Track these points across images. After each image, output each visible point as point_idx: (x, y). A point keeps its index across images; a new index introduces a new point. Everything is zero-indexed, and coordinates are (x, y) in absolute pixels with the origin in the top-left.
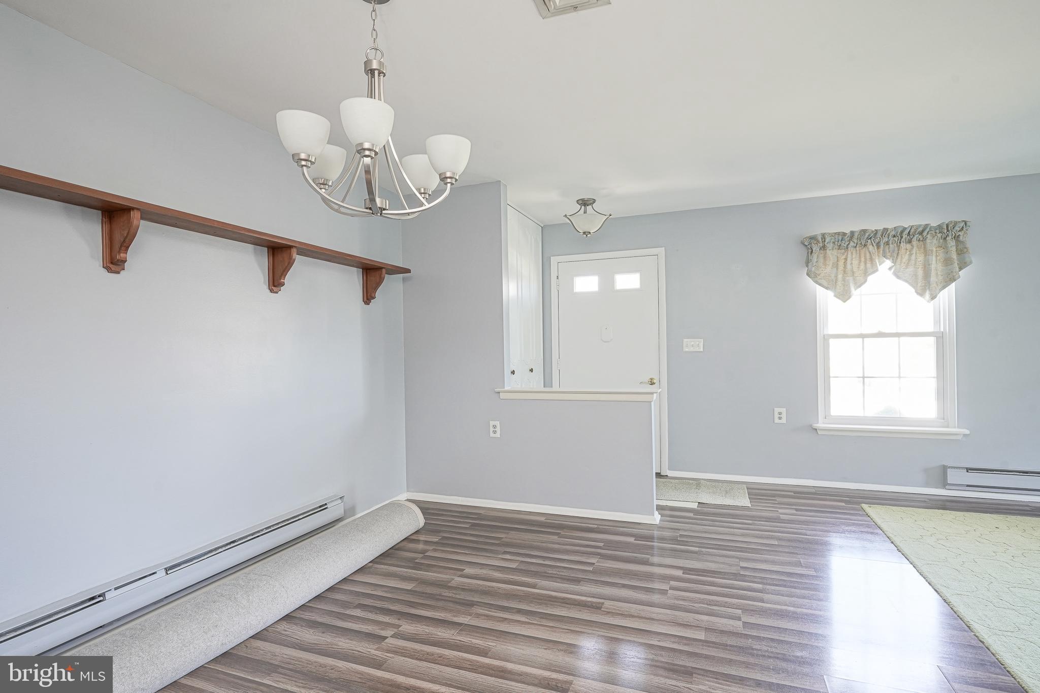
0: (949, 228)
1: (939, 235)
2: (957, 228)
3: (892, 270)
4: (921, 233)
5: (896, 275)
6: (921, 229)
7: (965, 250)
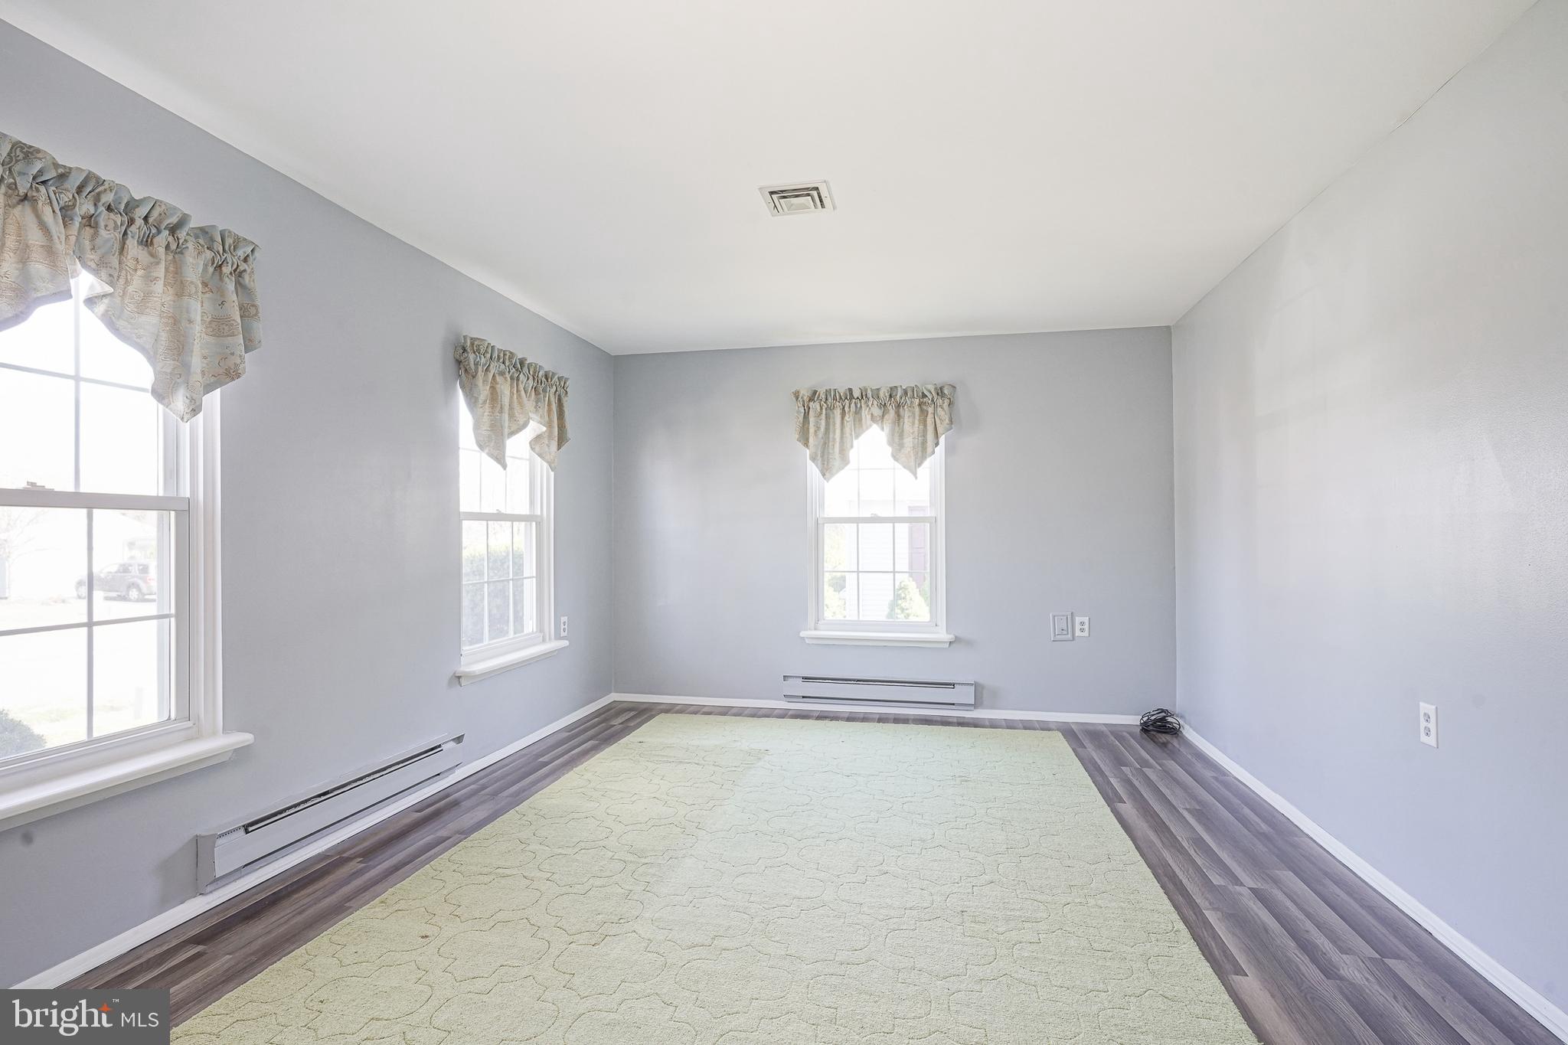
0: (227, 248)
1: (209, 254)
2: (241, 253)
3: (101, 307)
4: (173, 230)
5: (111, 322)
6: (174, 220)
7: (253, 311)
